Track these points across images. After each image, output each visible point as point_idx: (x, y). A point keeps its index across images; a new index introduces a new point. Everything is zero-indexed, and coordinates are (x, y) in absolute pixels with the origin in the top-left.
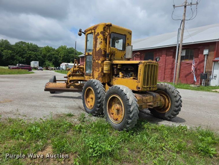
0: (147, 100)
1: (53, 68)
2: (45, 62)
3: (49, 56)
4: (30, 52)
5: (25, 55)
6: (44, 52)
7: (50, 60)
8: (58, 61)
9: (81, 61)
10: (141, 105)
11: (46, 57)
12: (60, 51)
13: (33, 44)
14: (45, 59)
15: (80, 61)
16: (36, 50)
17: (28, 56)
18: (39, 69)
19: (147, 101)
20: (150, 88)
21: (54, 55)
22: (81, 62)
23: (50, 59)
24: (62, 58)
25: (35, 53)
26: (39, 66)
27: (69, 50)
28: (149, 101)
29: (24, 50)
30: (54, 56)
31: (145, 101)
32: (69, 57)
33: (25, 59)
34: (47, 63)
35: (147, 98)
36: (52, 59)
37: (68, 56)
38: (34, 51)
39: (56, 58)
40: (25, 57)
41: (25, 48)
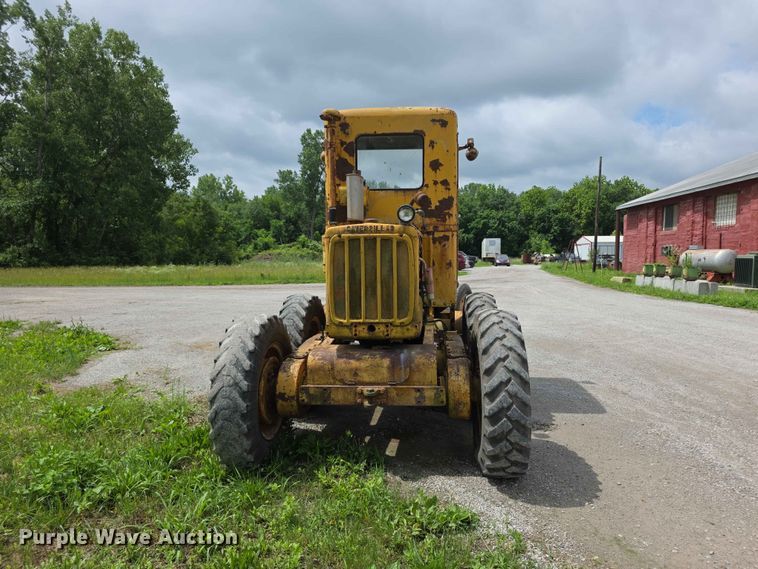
0: (355, 372)
1: (548, 256)
2: (527, 238)
3: (540, 219)
4: (486, 212)
5: (473, 224)
6: (526, 209)
7: (545, 231)
8: (571, 232)
9: (628, 225)
10: (325, 389)
11: (532, 223)
12: (580, 196)
13: (496, 188)
14: (528, 230)
15: (625, 228)
16: (503, 203)
17: (480, 226)
18: (498, 261)
19: (356, 374)
20: (371, 328)
21: (556, 212)
22: (627, 229)
23: (543, 227)
24: (584, 221)
25: (501, 214)
26: (502, 253)
27: (612, 190)
28: (366, 378)
29: (470, 209)
30: (559, 215)
31: (348, 377)
32: (609, 214)
33: (471, 236)
34: (535, 240)
35: (354, 363)
36: (550, 227)
37: (606, 209)
38: (497, 209)
39: (563, 222)
40: (472, 229)
41: (473, 203)
